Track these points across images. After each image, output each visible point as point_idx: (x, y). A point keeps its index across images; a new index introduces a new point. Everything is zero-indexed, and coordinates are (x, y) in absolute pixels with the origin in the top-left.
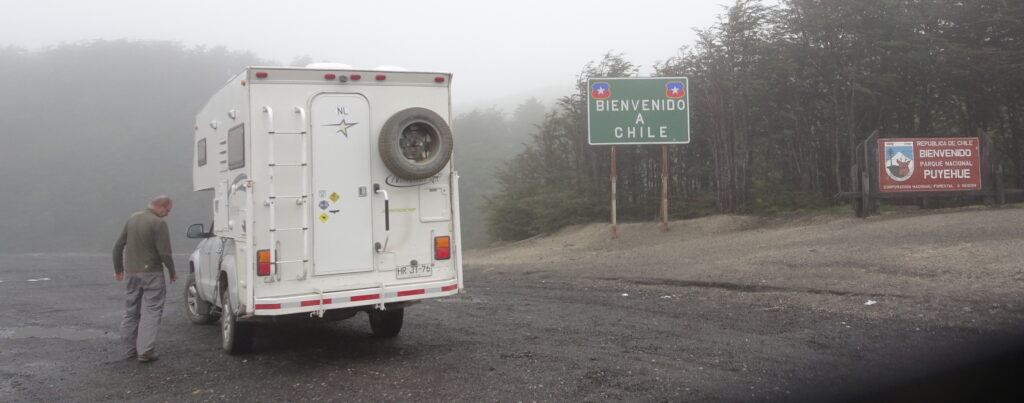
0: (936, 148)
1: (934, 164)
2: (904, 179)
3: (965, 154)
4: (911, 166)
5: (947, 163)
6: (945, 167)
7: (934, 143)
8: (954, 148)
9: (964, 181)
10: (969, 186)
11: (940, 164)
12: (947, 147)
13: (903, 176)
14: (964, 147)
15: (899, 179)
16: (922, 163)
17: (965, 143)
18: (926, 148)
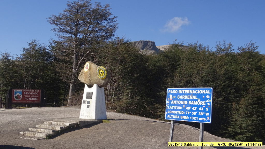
0: (29, 92)
1: (28, 96)
2: (19, 100)
3: (37, 94)
4: (21, 97)
5: (31, 96)
6: (31, 97)
8: (34, 92)
9: (36, 101)
11: (29, 96)
12: (32, 92)
13: (19, 99)
14: (37, 92)
15: (17, 100)
16: (24, 96)
17: (37, 91)
18: (26, 92)
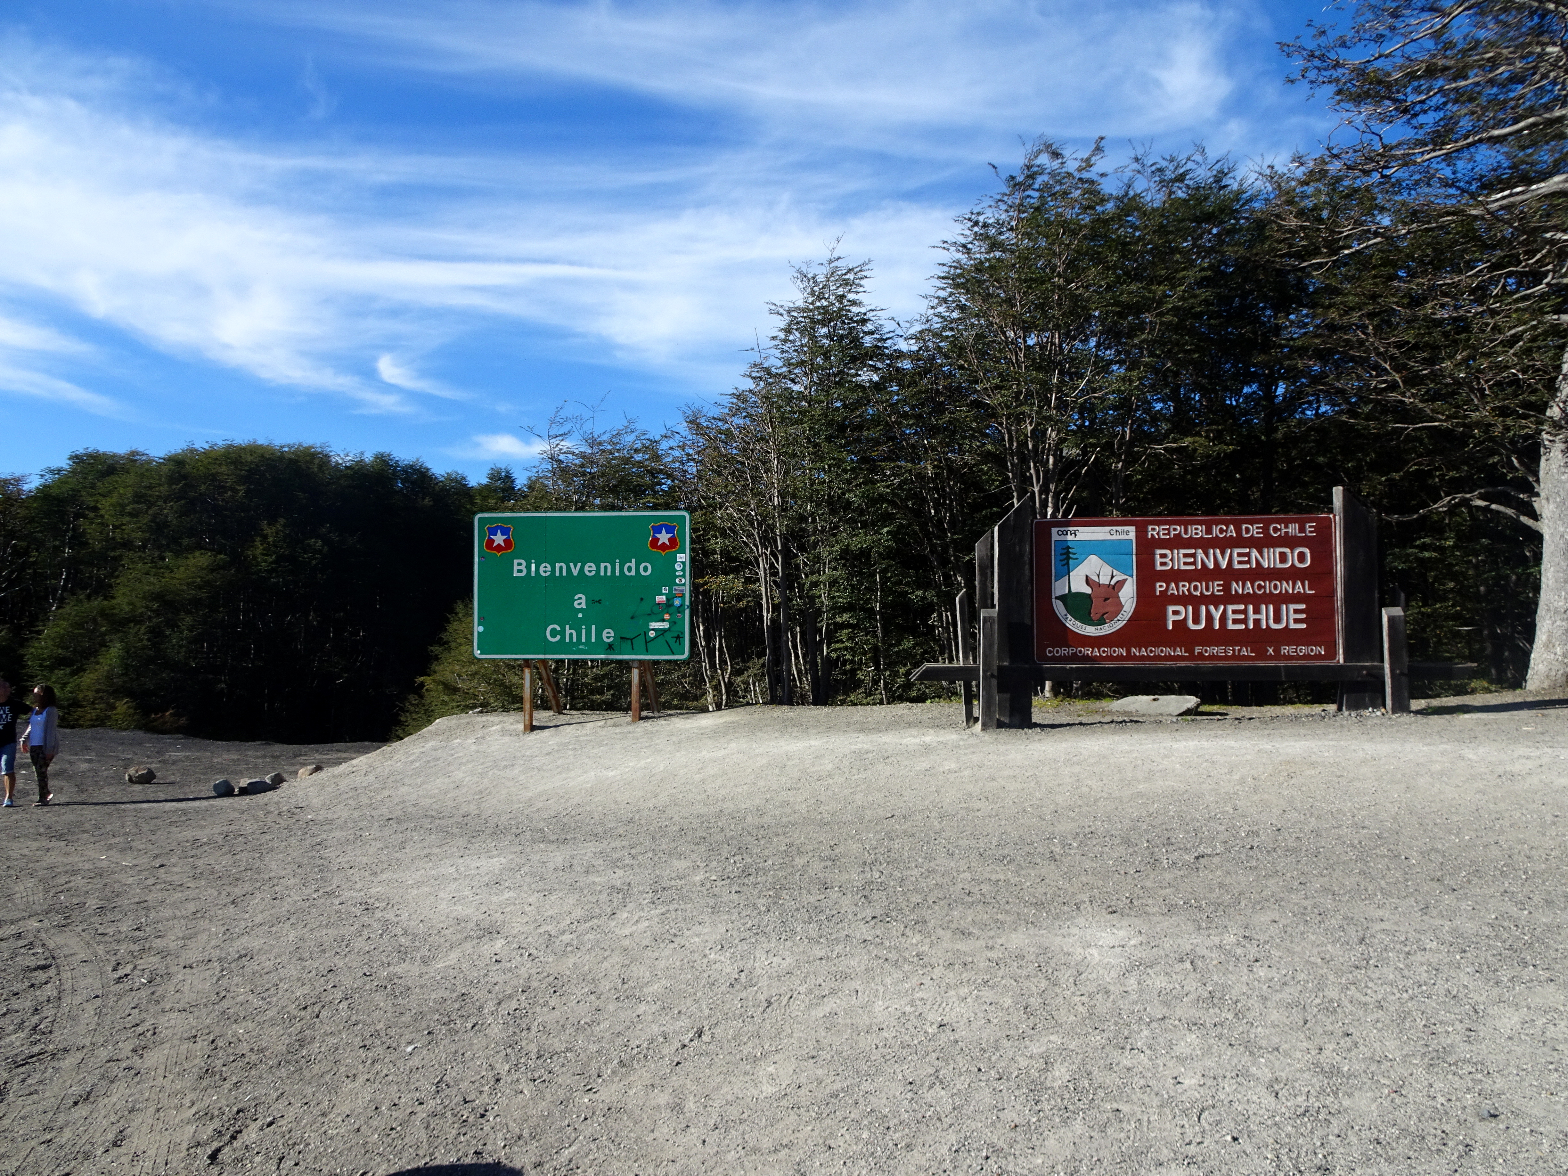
0: (1205, 545)
1: (1200, 589)
3: (1293, 558)
4: (1128, 595)
5: (1236, 587)
6: (1228, 598)
7: (1198, 531)
8: (1260, 544)
9: (1288, 636)
10: (1303, 650)
11: (1216, 588)
12: (1238, 542)
13: (1101, 622)
14: (1290, 542)
16: (1161, 586)
17: (1293, 529)
18: (1176, 543)
